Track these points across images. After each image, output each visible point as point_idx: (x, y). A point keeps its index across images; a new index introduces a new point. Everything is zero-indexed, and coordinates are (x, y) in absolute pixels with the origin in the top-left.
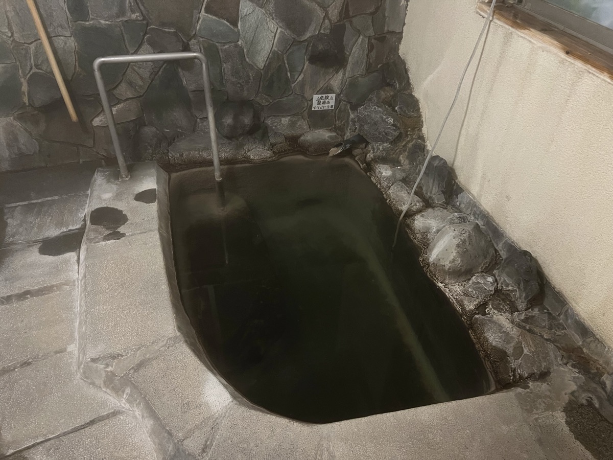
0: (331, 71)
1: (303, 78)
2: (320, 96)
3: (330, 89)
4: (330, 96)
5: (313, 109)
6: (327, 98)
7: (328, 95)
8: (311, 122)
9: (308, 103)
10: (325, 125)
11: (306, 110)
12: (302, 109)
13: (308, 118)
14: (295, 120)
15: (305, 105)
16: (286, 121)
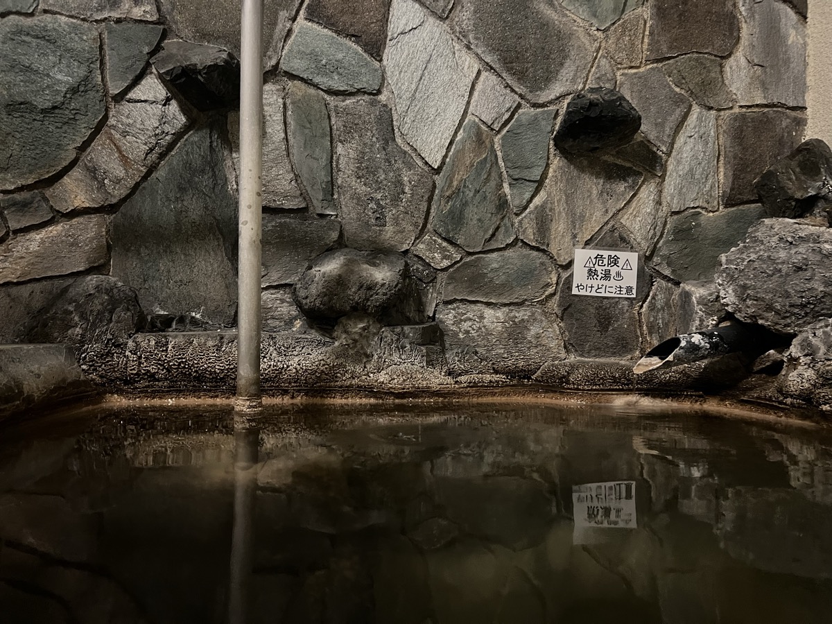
0: (622, 189)
1: (545, 203)
2: (594, 253)
3: (623, 239)
4: (623, 256)
5: (575, 291)
6: (614, 261)
7: (618, 254)
8: (569, 332)
9: (559, 275)
10: (612, 346)
11: (553, 294)
12: (543, 287)
13: (562, 320)
14: (522, 320)
15: (551, 279)
16: (497, 318)
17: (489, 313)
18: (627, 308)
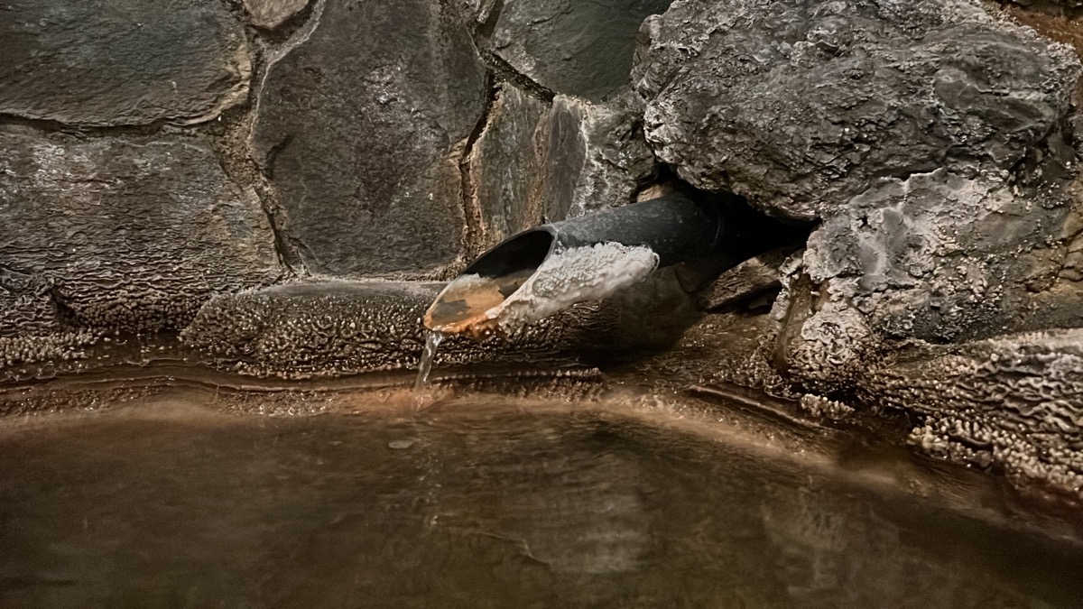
8: (290, 208)
9: (259, 55)
10: (400, 244)
11: (245, 107)
12: (212, 87)
13: (270, 177)
14: (154, 175)
15: (235, 63)
16: (77, 168)
17: (49, 153)
18: (433, 151)
